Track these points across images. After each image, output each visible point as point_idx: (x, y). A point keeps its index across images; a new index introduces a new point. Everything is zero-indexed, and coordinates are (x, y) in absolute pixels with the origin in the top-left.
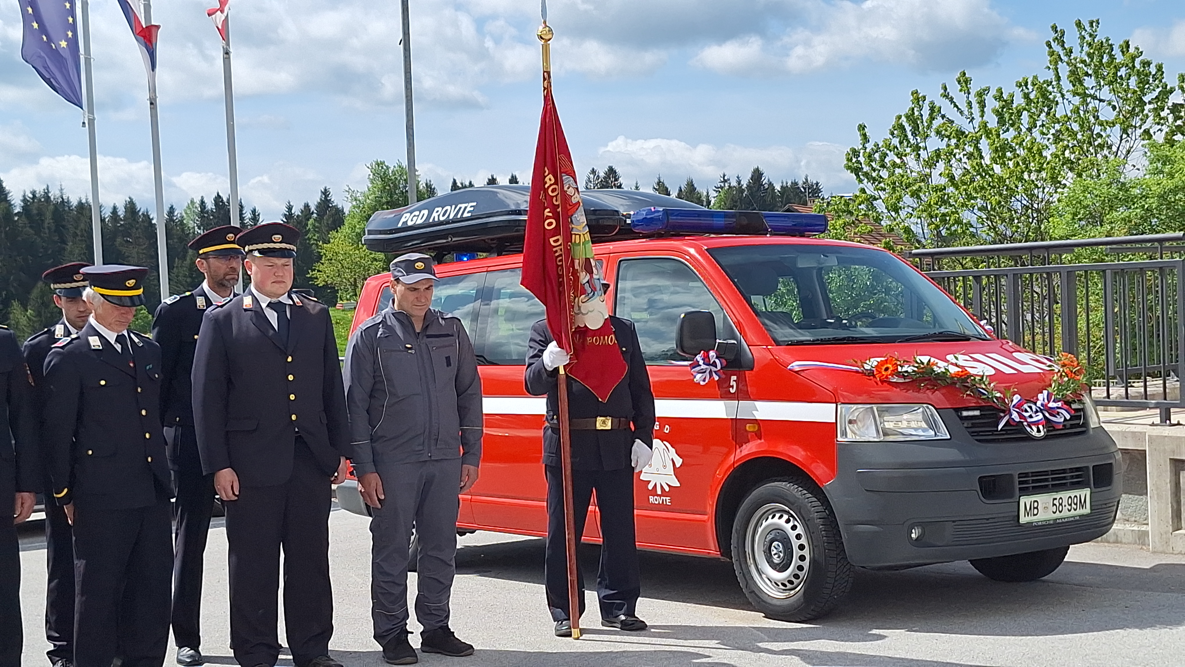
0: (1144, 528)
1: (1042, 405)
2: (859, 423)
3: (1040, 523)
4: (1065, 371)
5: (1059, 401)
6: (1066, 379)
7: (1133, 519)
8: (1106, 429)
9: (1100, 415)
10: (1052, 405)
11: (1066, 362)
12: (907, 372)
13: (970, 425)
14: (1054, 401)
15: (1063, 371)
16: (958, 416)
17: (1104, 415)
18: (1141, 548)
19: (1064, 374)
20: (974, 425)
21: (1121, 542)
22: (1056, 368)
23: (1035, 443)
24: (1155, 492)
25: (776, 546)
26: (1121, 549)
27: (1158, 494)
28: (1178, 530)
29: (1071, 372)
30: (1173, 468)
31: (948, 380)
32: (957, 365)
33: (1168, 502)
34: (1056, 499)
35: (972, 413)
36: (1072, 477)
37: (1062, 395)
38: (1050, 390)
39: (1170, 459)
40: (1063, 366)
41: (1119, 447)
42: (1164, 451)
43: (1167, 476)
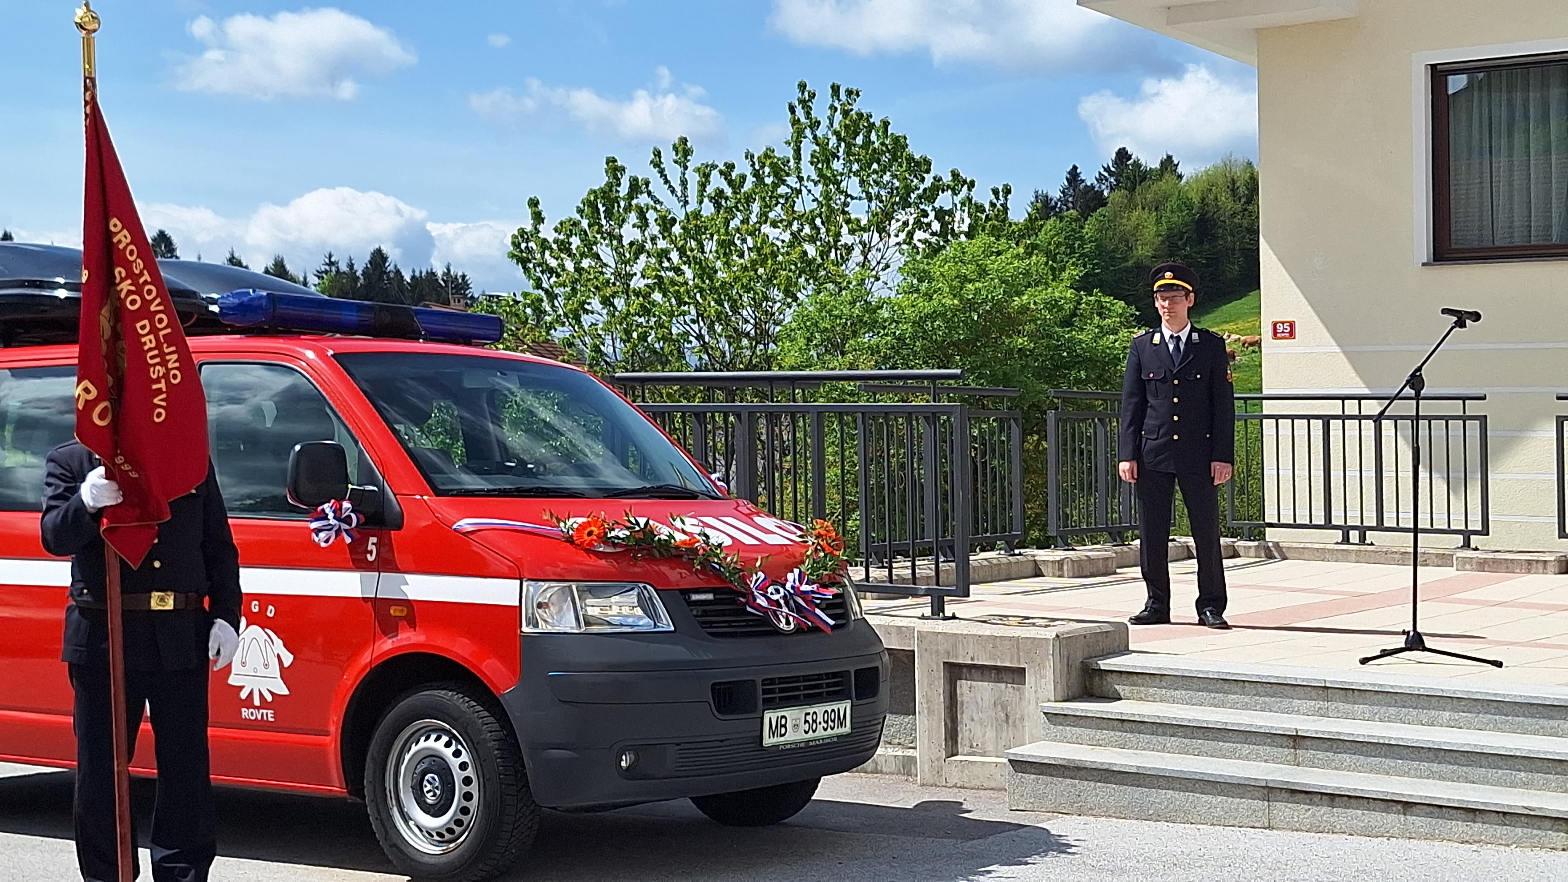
0: (910, 753)
1: (793, 588)
2: (552, 608)
3: (788, 747)
4: (821, 543)
5: (813, 584)
6: (822, 554)
7: (900, 742)
8: (870, 623)
9: (863, 605)
10: (805, 588)
11: (823, 532)
12: (618, 537)
13: (700, 613)
14: (807, 583)
15: (819, 544)
16: (685, 599)
17: (869, 603)
18: (907, 780)
19: (819, 548)
20: (705, 614)
21: (882, 772)
22: (811, 540)
23: (783, 639)
24: (925, 706)
25: (431, 780)
26: (881, 781)
27: (928, 708)
28: (953, 755)
29: (829, 545)
30: (948, 675)
31: (673, 552)
32: (684, 532)
33: (940, 719)
34: (809, 714)
35: (703, 597)
36: (828, 685)
37: (818, 575)
38: (803, 568)
39: (944, 663)
40: (817, 537)
41: (885, 646)
42: (938, 652)
43: (940, 684)
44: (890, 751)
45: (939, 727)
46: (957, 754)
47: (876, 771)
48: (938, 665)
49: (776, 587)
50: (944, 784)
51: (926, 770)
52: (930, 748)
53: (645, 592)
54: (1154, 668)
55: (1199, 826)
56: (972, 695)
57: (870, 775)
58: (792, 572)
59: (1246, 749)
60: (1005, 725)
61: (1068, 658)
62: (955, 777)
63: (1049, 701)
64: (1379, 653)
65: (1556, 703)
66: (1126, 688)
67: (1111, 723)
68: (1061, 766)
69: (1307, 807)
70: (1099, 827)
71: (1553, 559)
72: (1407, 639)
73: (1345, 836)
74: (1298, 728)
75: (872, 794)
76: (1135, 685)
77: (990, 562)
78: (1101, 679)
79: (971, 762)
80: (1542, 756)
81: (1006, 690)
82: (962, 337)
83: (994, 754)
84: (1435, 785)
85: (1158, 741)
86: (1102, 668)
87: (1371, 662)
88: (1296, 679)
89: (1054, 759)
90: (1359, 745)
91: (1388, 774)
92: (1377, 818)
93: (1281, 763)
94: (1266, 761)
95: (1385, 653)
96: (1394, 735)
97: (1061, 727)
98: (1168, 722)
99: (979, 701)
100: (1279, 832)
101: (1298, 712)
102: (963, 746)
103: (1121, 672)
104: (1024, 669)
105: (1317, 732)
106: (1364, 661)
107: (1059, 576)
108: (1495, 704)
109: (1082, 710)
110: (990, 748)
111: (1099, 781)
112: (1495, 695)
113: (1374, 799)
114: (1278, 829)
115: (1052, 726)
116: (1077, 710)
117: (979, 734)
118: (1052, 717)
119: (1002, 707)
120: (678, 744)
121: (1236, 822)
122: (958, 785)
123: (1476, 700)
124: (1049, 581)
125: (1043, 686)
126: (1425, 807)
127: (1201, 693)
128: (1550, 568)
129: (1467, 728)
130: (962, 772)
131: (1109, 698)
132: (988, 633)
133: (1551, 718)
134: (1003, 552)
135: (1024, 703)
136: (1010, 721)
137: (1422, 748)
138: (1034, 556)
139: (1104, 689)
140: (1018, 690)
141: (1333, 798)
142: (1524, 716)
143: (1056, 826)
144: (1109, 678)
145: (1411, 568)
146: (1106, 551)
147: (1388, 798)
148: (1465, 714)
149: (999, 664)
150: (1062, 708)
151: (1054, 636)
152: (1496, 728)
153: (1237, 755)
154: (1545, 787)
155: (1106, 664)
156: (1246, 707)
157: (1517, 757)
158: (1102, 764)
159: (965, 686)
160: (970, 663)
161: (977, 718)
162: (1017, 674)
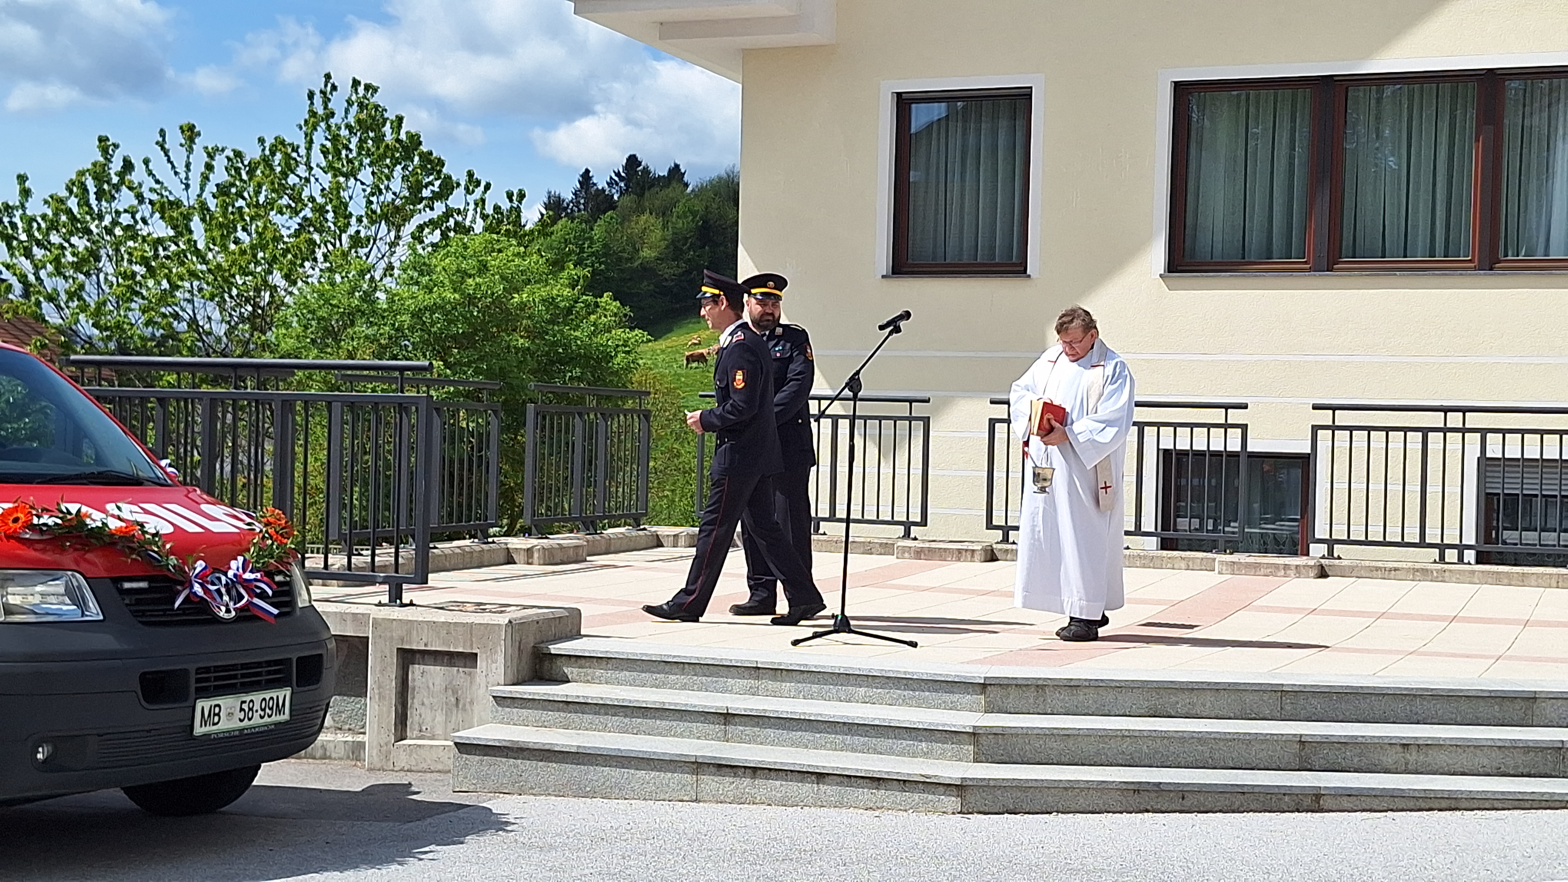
0: (360, 738)
1: (235, 575)
3: (222, 735)
4: (270, 531)
5: (258, 571)
6: (269, 542)
7: (347, 727)
8: (318, 610)
9: (311, 591)
10: (248, 576)
11: (271, 520)
12: (45, 525)
13: (134, 602)
14: (251, 572)
15: (267, 532)
16: (119, 588)
17: (318, 590)
18: (355, 765)
19: (266, 535)
20: (138, 602)
21: (330, 758)
22: (258, 527)
23: (226, 627)
24: (376, 691)
26: (329, 767)
27: (379, 694)
28: (402, 740)
29: (277, 532)
30: (400, 660)
31: (107, 540)
32: (119, 518)
33: (391, 704)
34: (244, 702)
35: (135, 585)
36: (269, 673)
37: (263, 563)
38: (247, 556)
39: (398, 649)
40: (266, 525)
41: (333, 633)
42: (392, 638)
43: (392, 672)
44: (340, 737)
45: (390, 712)
46: (405, 739)
47: (325, 757)
48: (391, 652)
49: (217, 575)
50: (391, 767)
51: (374, 754)
52: (379, 733)
53: (73, 580)
54: (602, 652)
55: (633, 802)
56: (424, 680)
57: (318, 762)
58: (236, 559)
59: (682, 726)
60: (455, 708)
61: (520, 643)
62: (402, 759)
63: (498, 684)
64: (811, 635)
65: (956, 680)
66: (575, 670)
67: (556, 705)
68: (505, 747)
69: (731, 780)
70: (537, 805)
71: (979, 548)
72: (835, 622)
73: (764, 806)
74: (729, 706)
75: (319, 780)
76: (582, 668)
77: (464, 550)
78: (551, 662)
79: (419, 746)
80: (941, 728)
81: (456, 673)
82: (461, 331)
83: (443, 737)
84: (846, 757)
85: (600, 721)
86: (553, 652)
87: (801, 644)
88: (731, 660)
89: (499, 740)
90: (783, 722)
91: (807, 747)
92: (794, 788)
93: (712, 739)
94: (698, 738)
95: (816, 635)
96: (814, 710)
97: (508, 709)
98: (611, 703)
99: (431, 685)
100: (706, 805)
101: (731, 692)
102: (412, 730)
103: (570, 656)
104: (476, 654)
105: (745, 710)
106: (796, 643)
107: (528, 563)
108: (905, 682)
109: (530, 694)
110: (439, 731)
111: (541, 760)
112: (905, 673)
113: (792, 771)
114: (705, 801)
115: (500, 709)
116: (525, 693)
117: (429, 719)
118: (500, 700)
119: (453, 691)
120: (99, 735)
121: (667, 797)
122: (406, 769)
123: (888, 678)
124: (519, 568)
125: (494, 670)
126: (835, 777)
127: (644, 675)
128: (977, 556)
129: (881, 704)
130: (410, 756)
131: (556, 681)
132: (442, 620)
133: (952, 692)
134: (476, 540)
135: (474, 688)
136: (460, 706)
137: (838, 723)
138: (506, 544)
139: (553, 672)
140: (470, 674)
141: (755, 771)
142: (929, 691)
143: (497, 805)
144: (559, 662)
145: (843, 555)
146: (579, 539)
147: (804, 770)
148: (879, 691)
149: (452, 650)
150: (511, 692)
151: (507, 622)
152: (905, 703)
153: (672, 733)
154: (942, 756)
155: (555, 649)
156: (684, 687)
157: (920, 729)
158: (544, 744)
159: (416, 671)
160: (423, 648)
161: (426, 702)
162: (470, 659)
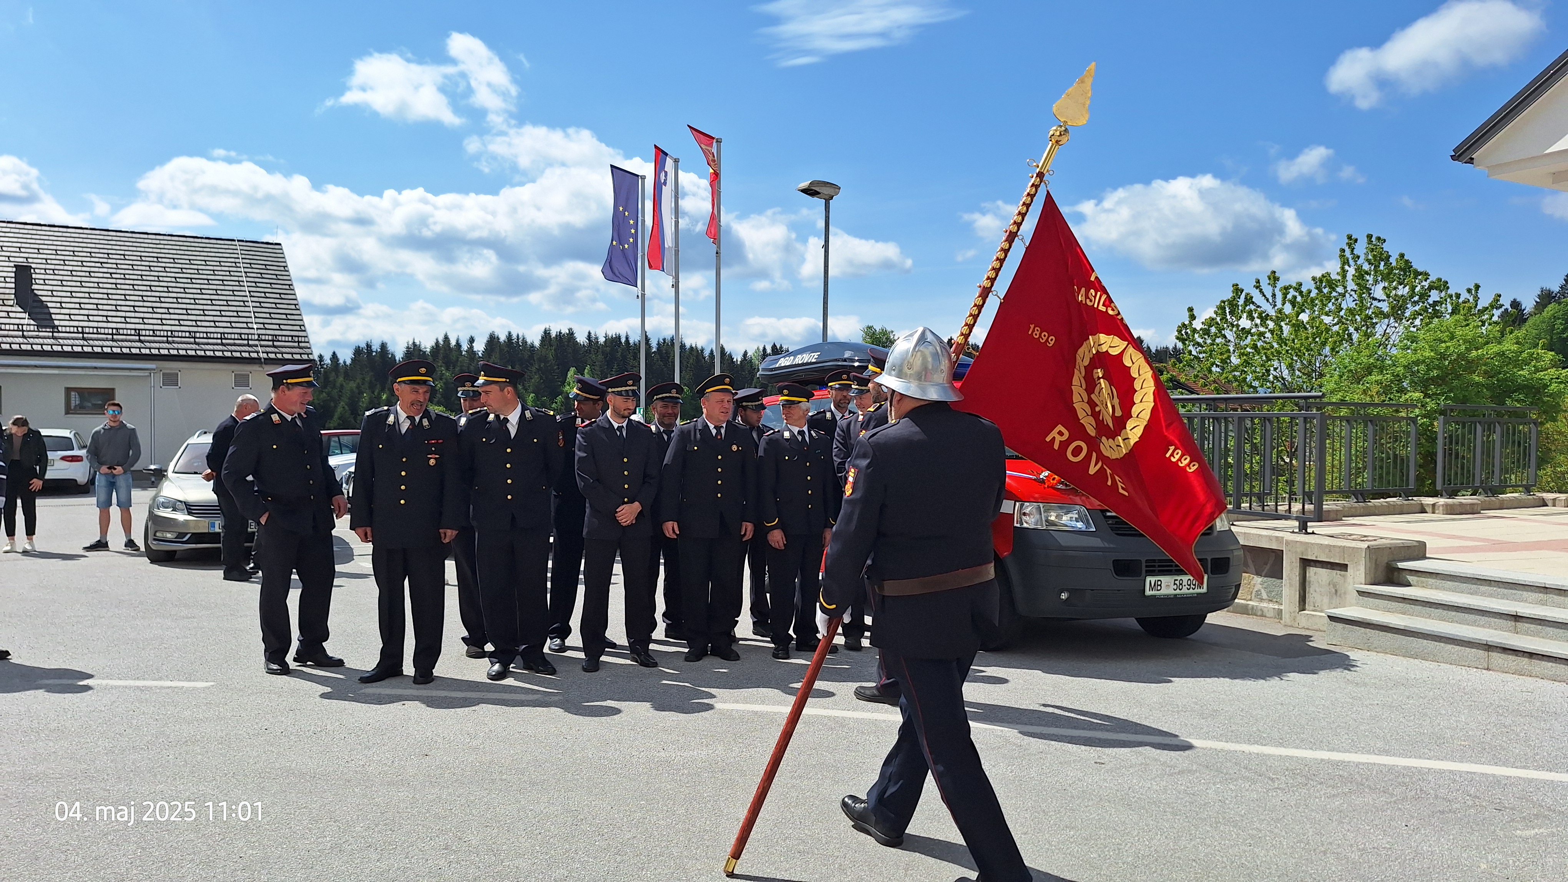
0: (1279, 606)
16: (1103, 515)
18: (1278, 622)
26: (1264, 621)
28: (1303, 610)
30: (1302, 565)
33: (1296, 588)
39: (1300, 559)
42: (1296, 552)
43: (1297, 571)
44: (1271, 605)
45: (1296, 594)
46: (1305, 610)
47: (1262, 616)
48: (1296, 559)
50: (1297, 626)
51: (1287, 617)
52: (1289, 605)
53: (1082, 511)
54: (1432, 569)
56: (1316, 577)
60: (1335, 597)
61: (1376, 560)
62: (1304, 621)
63: (1361, 584)
66: (1415, 579)
67: (1401, 600)
74: (1518, 611)
76: (1421, 578)
78: (1399, 573)
79: (1313, 615)
81: (1336, 575)
85: (1433, 613)
86: (1400, 567)
88: (1526, 581)
89: (1355, 617)
93: (1505, 631)
94: (1495, 629)
97: (1367, 599)
98: (1433, 601)
99: (1320, 581)
100: (1495, 673)
101: (1526, 602)
102: (1309, 605)
103: (1412, 570)
104: (1347, 565)
105: (1530, 614)
109: (1382, 591)
110: (1325, 608)
111: (1382, 632)
115: (1361, 598)
116: (1379, 590)
117: (1319, 600)
118: (1362, 593)
119: (1333, 584)
122: (1306, 627)
125: (1358, 575)
127: (1463, 585)
130: (1308, 620)
131: (1402, 585)
132: (1326, 543)
135: (1346, 584)
136: (1338, 594)
139: (1400, 579)
140: (1343, 576)
141: (1533, 655)
143: (1353, 655)
144: (1404, 573)
149: (1331, 560)
150: (1369, 589)
151: (1366, 546)
153: (1476, 624)
155: (1401, 565)
156: (1491, 596)
159: (1312, 571)
160: (1315, 559)
161: (1318, 590)
162: (1344, 567)
